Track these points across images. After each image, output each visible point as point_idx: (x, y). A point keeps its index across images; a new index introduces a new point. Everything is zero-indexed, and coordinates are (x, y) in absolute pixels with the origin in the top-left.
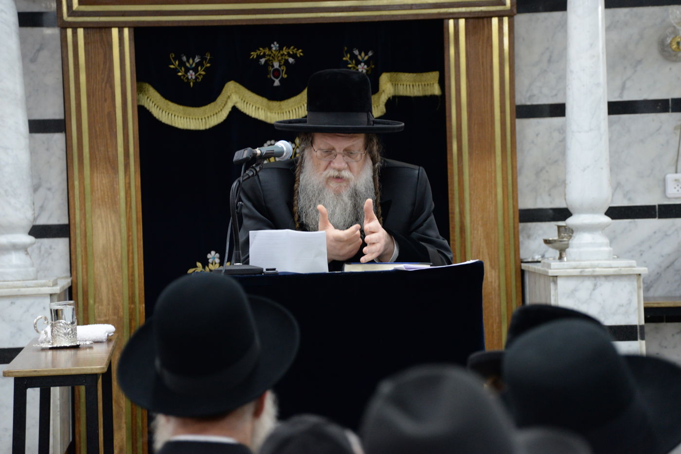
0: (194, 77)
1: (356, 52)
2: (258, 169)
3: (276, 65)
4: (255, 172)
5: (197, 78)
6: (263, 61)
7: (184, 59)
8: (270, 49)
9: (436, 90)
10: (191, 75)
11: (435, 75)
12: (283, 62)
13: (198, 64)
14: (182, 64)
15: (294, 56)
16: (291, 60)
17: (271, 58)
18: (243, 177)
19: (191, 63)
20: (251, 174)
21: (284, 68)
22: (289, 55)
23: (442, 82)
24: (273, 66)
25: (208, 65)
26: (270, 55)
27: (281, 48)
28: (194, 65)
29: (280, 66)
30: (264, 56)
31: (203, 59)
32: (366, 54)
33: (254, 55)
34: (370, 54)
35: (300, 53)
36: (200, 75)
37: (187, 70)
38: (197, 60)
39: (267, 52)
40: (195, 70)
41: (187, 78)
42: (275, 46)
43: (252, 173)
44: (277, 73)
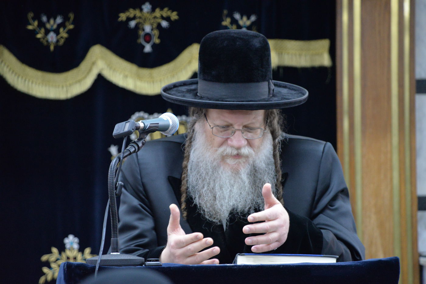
0: (55, 40)
1: (237, 16)
2: (140, 144)
3: (148, 28)
4: (137, 148)
5: (58, 41)
6: (133, 24)
7: (44, 19)
8: (141, 10)
9: (326, 61)
10: (52, 37)
11: (325, 44)
12: (155, 25)
13: (59, 26)
14: (41, 25)
15: (168, 19)
16: (164, 24)
17: (141, 21)
18: (124, 153)
19: (52, 24)
20: (132, 150)
21: (156, 33)
22: (163, 18)
23: (333, 52)
24: (143, 30)
25: (71, 27)
26: (140, 18)
27: (153, 10)
28: (55, 27)
29: (152, 30)
30: (134, 18)
31: (66, 19)
32: (248, 18)
33: (123, 17)
34: (253, 18)
35: (174, 16)
36: (62, 37)
37: (47, 32)
38: (59, 20)
39: (137, 13)
40: (57, 32)
41: (47, 41)
42: (147, 7)
43: (134, 149)
44: (148, 38)
